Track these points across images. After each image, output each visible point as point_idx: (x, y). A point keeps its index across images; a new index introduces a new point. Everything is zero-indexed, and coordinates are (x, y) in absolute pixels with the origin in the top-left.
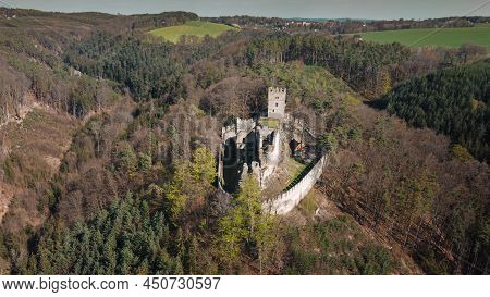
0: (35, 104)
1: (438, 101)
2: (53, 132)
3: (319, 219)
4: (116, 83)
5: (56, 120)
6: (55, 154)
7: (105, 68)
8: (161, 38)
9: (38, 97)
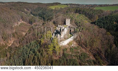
0: (22, 22)
1: (106, 22)
2: (25, 27)
3: (72, 47)
4: (41, 18)
5: (26, 25)
6: (25, 32)
7: (39, 14)
8: (51, 8)
9: (23, 20)
